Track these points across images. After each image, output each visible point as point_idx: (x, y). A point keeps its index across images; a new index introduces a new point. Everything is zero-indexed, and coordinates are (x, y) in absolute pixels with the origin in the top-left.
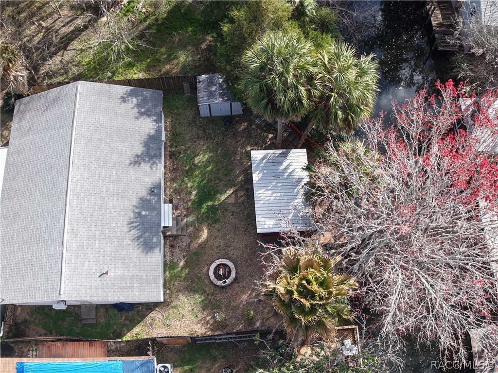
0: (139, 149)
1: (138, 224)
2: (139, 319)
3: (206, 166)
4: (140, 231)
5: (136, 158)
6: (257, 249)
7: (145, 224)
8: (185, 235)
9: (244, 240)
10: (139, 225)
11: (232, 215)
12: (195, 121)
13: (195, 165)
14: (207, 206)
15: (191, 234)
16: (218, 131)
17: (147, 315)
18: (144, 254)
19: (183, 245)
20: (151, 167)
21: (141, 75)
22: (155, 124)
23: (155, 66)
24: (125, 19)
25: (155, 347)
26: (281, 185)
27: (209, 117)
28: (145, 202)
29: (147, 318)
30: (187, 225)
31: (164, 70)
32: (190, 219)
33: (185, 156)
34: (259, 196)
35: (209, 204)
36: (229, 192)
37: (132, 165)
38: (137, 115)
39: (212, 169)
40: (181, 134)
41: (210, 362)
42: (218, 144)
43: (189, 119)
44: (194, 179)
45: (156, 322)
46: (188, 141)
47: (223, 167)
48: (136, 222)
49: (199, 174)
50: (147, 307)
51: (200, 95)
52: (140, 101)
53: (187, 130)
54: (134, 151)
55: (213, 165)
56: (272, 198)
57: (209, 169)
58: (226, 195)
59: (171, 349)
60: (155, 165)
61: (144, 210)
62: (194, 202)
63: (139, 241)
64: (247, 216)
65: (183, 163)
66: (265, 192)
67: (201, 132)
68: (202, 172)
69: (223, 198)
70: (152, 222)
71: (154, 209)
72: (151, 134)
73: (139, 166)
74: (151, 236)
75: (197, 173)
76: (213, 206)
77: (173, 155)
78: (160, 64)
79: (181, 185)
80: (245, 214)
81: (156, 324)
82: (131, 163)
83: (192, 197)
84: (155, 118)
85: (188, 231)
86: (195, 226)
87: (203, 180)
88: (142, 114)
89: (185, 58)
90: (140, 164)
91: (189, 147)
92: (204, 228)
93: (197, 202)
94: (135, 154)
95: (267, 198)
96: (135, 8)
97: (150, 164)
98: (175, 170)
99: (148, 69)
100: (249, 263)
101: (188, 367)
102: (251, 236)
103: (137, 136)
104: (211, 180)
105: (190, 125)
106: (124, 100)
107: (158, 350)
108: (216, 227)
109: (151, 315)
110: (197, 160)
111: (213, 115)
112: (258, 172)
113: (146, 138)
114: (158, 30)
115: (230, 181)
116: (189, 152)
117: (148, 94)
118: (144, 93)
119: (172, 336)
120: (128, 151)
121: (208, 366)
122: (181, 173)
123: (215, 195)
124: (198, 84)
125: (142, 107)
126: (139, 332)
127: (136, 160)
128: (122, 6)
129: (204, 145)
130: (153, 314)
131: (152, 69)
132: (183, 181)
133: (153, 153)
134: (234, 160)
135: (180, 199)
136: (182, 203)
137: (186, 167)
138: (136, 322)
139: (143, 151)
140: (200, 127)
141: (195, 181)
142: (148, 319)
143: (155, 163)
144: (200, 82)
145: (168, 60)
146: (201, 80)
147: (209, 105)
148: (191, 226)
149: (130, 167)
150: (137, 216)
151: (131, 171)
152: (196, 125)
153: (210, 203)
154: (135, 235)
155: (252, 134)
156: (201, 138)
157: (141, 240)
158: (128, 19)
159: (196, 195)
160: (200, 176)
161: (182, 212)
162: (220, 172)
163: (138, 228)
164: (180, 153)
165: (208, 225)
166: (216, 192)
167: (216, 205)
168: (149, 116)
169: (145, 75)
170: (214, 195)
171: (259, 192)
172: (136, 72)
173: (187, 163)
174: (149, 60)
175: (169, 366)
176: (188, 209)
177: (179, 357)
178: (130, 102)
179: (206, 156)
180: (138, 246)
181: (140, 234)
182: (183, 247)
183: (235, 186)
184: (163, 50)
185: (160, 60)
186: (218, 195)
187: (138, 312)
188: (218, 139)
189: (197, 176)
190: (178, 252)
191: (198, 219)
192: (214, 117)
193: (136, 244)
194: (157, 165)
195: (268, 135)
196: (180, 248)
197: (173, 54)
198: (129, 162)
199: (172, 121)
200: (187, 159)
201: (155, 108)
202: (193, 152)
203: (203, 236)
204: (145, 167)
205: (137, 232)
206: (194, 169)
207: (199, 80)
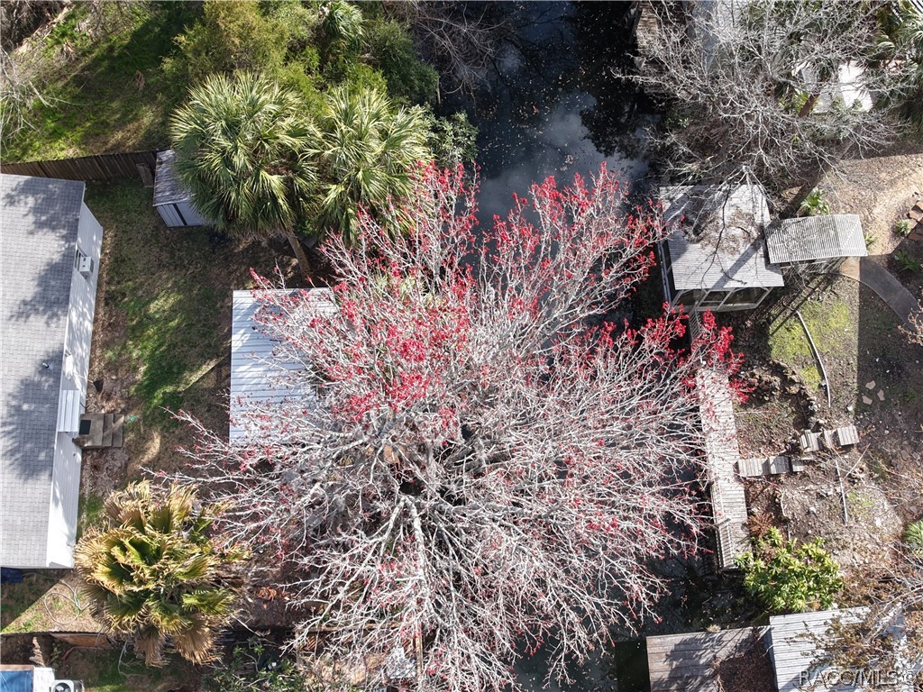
0: (29, 290)
1: (14, 427)
2: (32, 597)
3: (167, 320)
4: (18, 439)
5: (22, 307)
7: (27, 426)
8: (119, 448)
10: (17, 429)
11: (208, 411)
12: (157, 234)
13: (150, 318)
14: (164, 393)
15: (130, 446)
16: (197, 253)
17: (44, 592)
18: (22, 481)
19: (114, 466)
20: (47, 324)
21: (71, 151)
22: (63, 243)
23: (97, 135)
24: (58, 49)
25: (56, 649)
27: (182, 227)
28: (31, 387)
29: (46, 597)
30: (125, 429)
31: (112, 141)
32: (132, 418)
33: (132, 300)
34: (240, 376)
35: (168, 391)
36: (206, 368)
37: (14, 319)
38: (32, 227)
39: (179, 325)
40: (130, 259)
41: (149, 681)
42: (195, 277)
43: (147, 232)
44: (145, 344)
45: (60, 604)
46: (141, 271)
47: (199, 321)
48: (11, 424)
49: (154, 334)
50: (45, 577)
51: (159, 186)
52: (40, 201)
53: (140, 251)
54: (19, 294)
55: (181, 316)
56: (264, 381)
57: (173, 324)
58: (200, 374)
59: (84, 653)
60: (55, 320)
61: (28, 402)
62: (140, 387)
63: (13, 458)
65: (127, 314)
66: (251, 370)
67: (165, 256)
68: (160, 329)
69: (194, 378)
70: (39, 423)
71: (46, 399)
72: (54, 262)
73: (25, 321)
74: (36, 450)
75: (150, 332)
76: (174, 395)
77: (111, 298)
78: (106, 130)
79: (120, 355)
81: (60, 609)
82: (12, 316)
83: (139, 377)
84: (64, 232)
85: (126, 440)
86: (139, 430)
87: (160, 346)
88: (40, 225)
89: (152, 118)
90: (28, 317)
91: (142, 284)
92: (155, 434)
93: (147, 386)
94: (22, 299)
95: (255, 381)
96: (77, 29)
97: (46, 317)
98: (112, 326)
99: (85, 141)
101: (110, 687)
103: (28, 267)
104: (175, 346)
105: (147, 242)
106: (11, 200)
107: (60, 655)
108: (176, 432)
109: (51, 591)
110: (153, 307)
111: (189, 223)
112: (242, 331)
113: (44, 270)
114: (112, 69)
115: (211, 346)
116: (140, 293)
117: (56, 189)
118: (50, 186)
119: (87, 630)
120: (8, 294)
121: (145, 687)
122: (122, 333)
123: (180, 372)
124: (157, 166)
125: (43, 213)
126: (30, 620)
127: (21, 310)
128: (54, 26)
129: (168, 279)
130: (56, 590)
131: (92, 140)
132: (124, 347)
133: (53, 297)
134: (221, 307)
135: (116, 380)
136: (119, 388)
137: (132, 320)
138: (26, 602)
139: (36, 293)
140: (166, 246)
141: (145, 348)
142: (46, 599)
143: (55, 315)
144: (161, 163)
145: (121, 124)
146: (165, 159)
147: (175, 205)
148: (132, 430)
149: (9, 322)
150: (13, 412)
151: (10, 330)
152: (158, 242)
153: (169, 389)
154: (7, 446)
155: (260, 257)
156: (164, 266)
157: (18, 456)
158: (63, 49)
159: (145, 373)
160: (156, 337)
161: (118, 404)
162: (194, 330)
163: (14, 434)
164: (124, 295)
165: (162, 430)
166: (183, 367)
167: (180, 393)
168: (53, 229)
169: (78, 151)
170: (178, 373)
171: (242, 369)
172: (64, 146)
173: (134, 313)
174: (88, 124)
175: (70, 683)
176: (129, 398)
177: (95, 669)
178: (23, 204)
179: (171, 301)
180: (12, 467)
181: (16, 444)
182: (115, 469)
183: (218, 356)
184: (115, 105)
185: (108, 124)
186: (186, 374)
187: (31, 584)
188: (196, 268)
189: (150, 337)
190: (105, 479)
191: (145, 418)
192: (193, 227)
193: (8, 462)
194: (59, 319)
195: (290, 260)
196: (109, 472)
197: (132, 110)
198: (9, 314)
199: (116, 236)
200: (134, 306)
201: (66, 214)
202: (148, 292)
203: (152, 449)
204: (37, 322)
205: (11, 441)
206: (147, 325)
207: (160, 159)
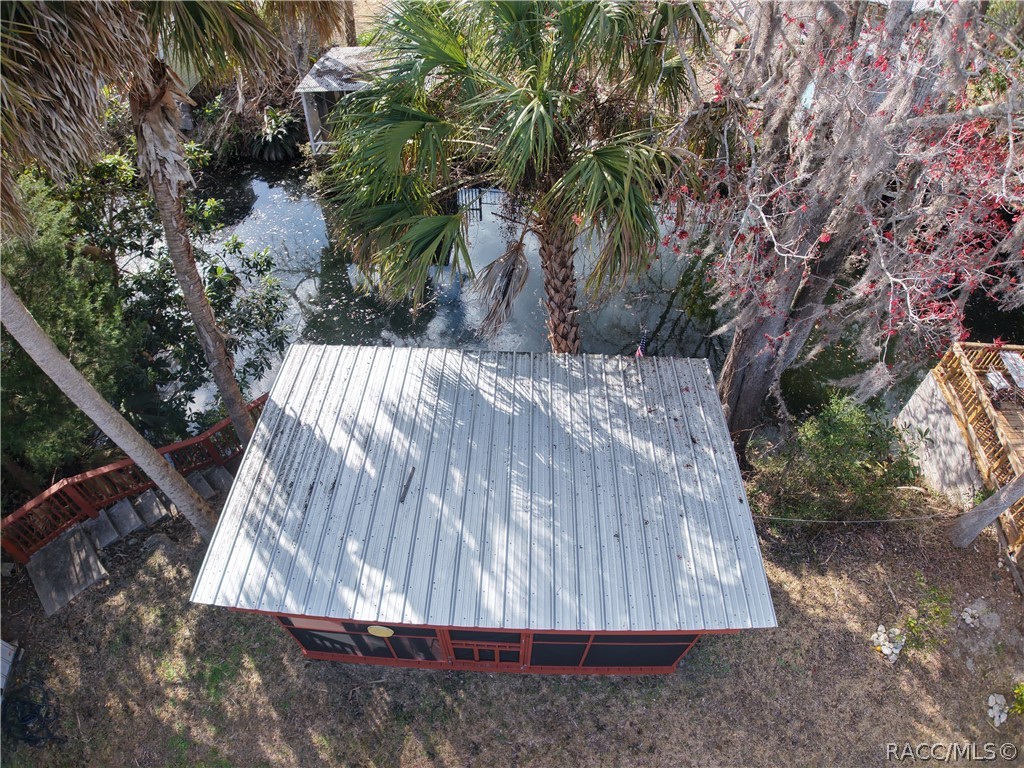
6: (728, 692)
9: (686, 755)
26: (457, 474)
56: (541, 530)
64: (550, 729)
80: (536, 741)
100: (801, 730)
102: (661, 716)
